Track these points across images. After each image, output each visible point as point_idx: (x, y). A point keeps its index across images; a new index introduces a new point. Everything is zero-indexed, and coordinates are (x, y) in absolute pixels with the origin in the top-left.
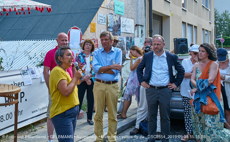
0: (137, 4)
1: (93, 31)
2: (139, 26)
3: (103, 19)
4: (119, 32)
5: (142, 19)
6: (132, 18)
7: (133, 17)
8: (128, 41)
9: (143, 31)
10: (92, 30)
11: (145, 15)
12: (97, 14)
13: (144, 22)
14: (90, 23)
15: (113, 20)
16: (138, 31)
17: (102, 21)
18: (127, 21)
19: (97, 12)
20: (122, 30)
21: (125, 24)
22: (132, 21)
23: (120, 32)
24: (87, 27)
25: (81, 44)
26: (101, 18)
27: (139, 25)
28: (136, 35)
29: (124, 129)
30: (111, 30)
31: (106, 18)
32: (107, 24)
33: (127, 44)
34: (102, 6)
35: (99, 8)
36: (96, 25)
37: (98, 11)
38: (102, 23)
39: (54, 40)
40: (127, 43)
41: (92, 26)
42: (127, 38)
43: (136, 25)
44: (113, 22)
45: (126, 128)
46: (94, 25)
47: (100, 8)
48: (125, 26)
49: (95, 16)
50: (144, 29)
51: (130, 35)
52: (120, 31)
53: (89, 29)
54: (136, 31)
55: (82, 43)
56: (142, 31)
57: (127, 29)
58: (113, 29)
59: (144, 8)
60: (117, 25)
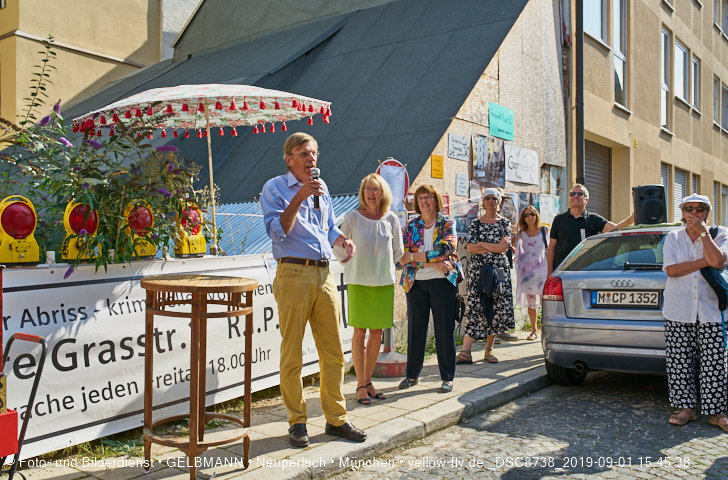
0: (547, 116)
1: (438, 174)
2: (552, 169)
3: (461, 146)
4: (501, 179)
5: (558, 150)
6: (533, 148)
7: (535, 146)
8: (524, 203)
9: (562, 182)
10: (435, 174)
11: (567, 142)
12: (446, 135)
13: (564, 159)
14: (430, 154)
15: (486, 150)
16: (549, 181)
17: (458, 152)
18: (521, 155)
19: (446, 130)
20: (509, 174)
21: (516, 161)
22: (535, 154)
23: (504, 181)
24: (422, 165)
25: (408, 205)
26: (458, 145)
27: (550, 166)
28: (544, 189)
29: (508, 397)
30: (482, 174)
31: (469, 145)
32: (472, 159)
33: (520, 209)
34: (457, 116)
35: (451, 121)
36: (445, 162)
37: (450, 128)
38: (459, 157)
39: (345, 196)
40: (522, 206)
41: (435, 164)
42: (522, 196)
43: (545, 167)
44: (486, 157)
45: (513, 396)
46: (440, 161)
47: (454, 120)
48: (515, 166)
49: (441, 140)
50: (563, 175)
51: (528, 189)
52: (503, 177)
53: (427, 168)
54: (545, 178)
55: (410, 201)
56: (558, 181)
57: (520, 173)
58: (486, 171)
59: (563, 125)
60: (497, 163)
